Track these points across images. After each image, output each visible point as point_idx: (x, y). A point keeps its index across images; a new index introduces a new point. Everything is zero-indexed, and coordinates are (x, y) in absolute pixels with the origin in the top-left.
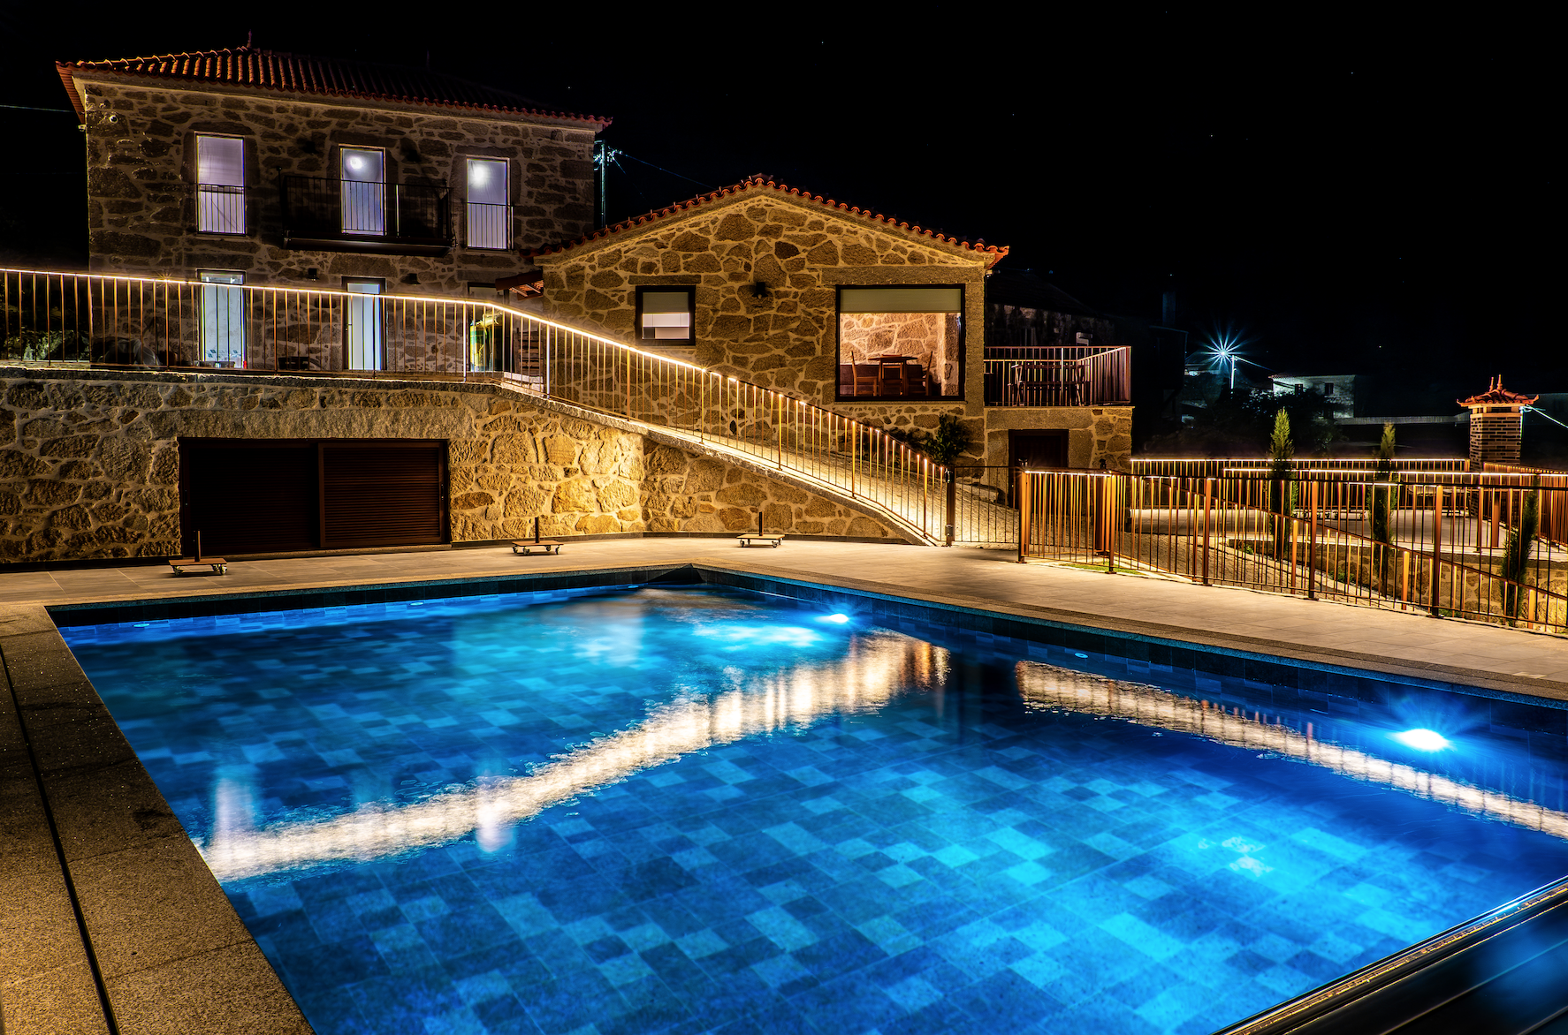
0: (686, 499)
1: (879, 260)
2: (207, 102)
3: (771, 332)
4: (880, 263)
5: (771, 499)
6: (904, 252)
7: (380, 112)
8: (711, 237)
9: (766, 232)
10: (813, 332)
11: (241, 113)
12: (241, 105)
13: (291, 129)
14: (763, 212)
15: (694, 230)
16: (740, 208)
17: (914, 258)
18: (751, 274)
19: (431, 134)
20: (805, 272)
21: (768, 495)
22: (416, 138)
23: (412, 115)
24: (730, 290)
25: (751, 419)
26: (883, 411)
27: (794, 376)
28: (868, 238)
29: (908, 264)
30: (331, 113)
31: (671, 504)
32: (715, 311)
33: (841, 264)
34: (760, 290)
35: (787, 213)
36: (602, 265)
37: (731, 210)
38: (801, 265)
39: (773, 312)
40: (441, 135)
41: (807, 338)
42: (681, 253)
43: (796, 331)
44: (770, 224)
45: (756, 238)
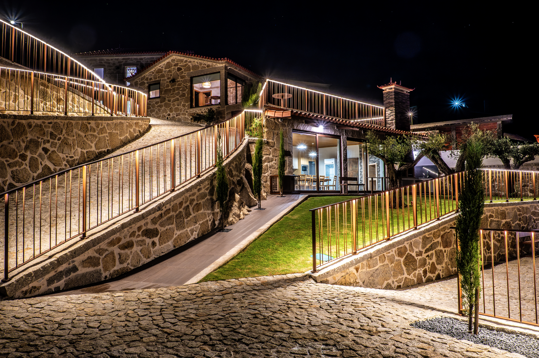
2: (95, 60)
3: (176, 92)
4: (200, 69)
6: (206, 65)
7: (135, 57)
8: (163, 69)
9: (175, 65)
10: (185, 90)
11: (103, 61)
12: (103, 60)
13: (114, 64)
14: (174, 60)
15: (160, 68)
16: (169, 60)
17: (208, 66)
18: (172, 77)
19: (148, 61)
20: (183, 74)
22: (144, 63)
23: (143, 57)
24: (167, 82)
25: (171, 116)
26: (201, 110)
27: (181, 103)
28: (197, 63)
29: (207, 68)
30: (123, 59)
32: (164, 88)
33: (191, 71)
34: (173, 81)
35: (179, 59)
36: (141, 80)
37: (167, 61)
38: (182, 72)
39: (176, 86)
40: (150, 61)
41: (184, 92)
42: (157, 74)
43: (181, 91)
44: (176, 63)
45: (173, 67)
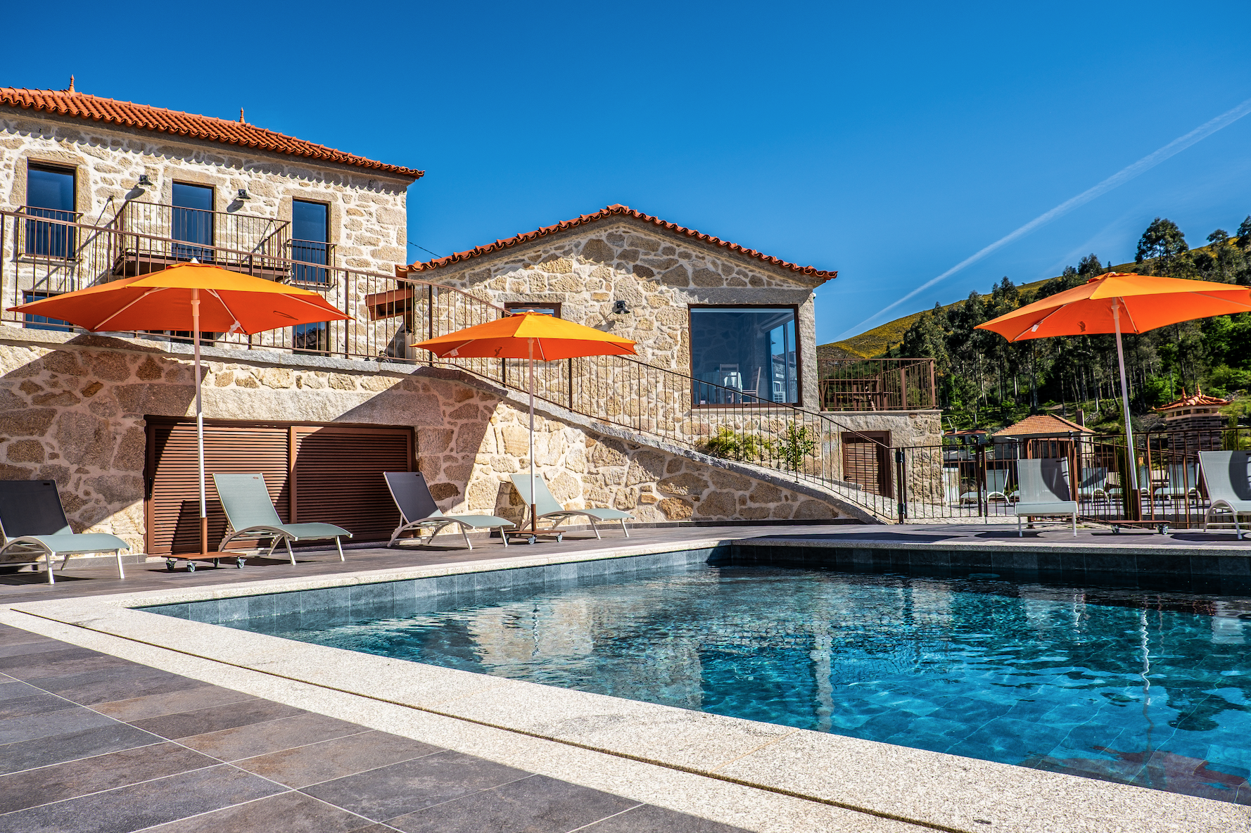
0: (628, 490)
1: (725, 283)
2: (41, 131)
4: (725, 285)
5: (712, 488)
6: (746, 275)
8: (574, 260)
9: (625, 255)
10: (668, 347)
11: (75, 144)
12: (76, 136)
14: (621, 238)
15: (558, 252)
17: (754, 281)
18: (611, 294)
19: (259, 176)
20: (660, 293)
21: (710, 483)
24: (592, 309)
28: (714, 263)
29: (749, 286)
30: (164, 150)
31: (613, 495)
33: (692, 286)
34: (618, 308)
35: (642, 239)
36: (473, 283)
37: (591, 235)
38: (656, 286)
39: (631, 329)
40: (269, 178)
41: (663, 352)
42: (545, 275)
43: (652, 345)
44: (628, 248)
45: (615, 261)
